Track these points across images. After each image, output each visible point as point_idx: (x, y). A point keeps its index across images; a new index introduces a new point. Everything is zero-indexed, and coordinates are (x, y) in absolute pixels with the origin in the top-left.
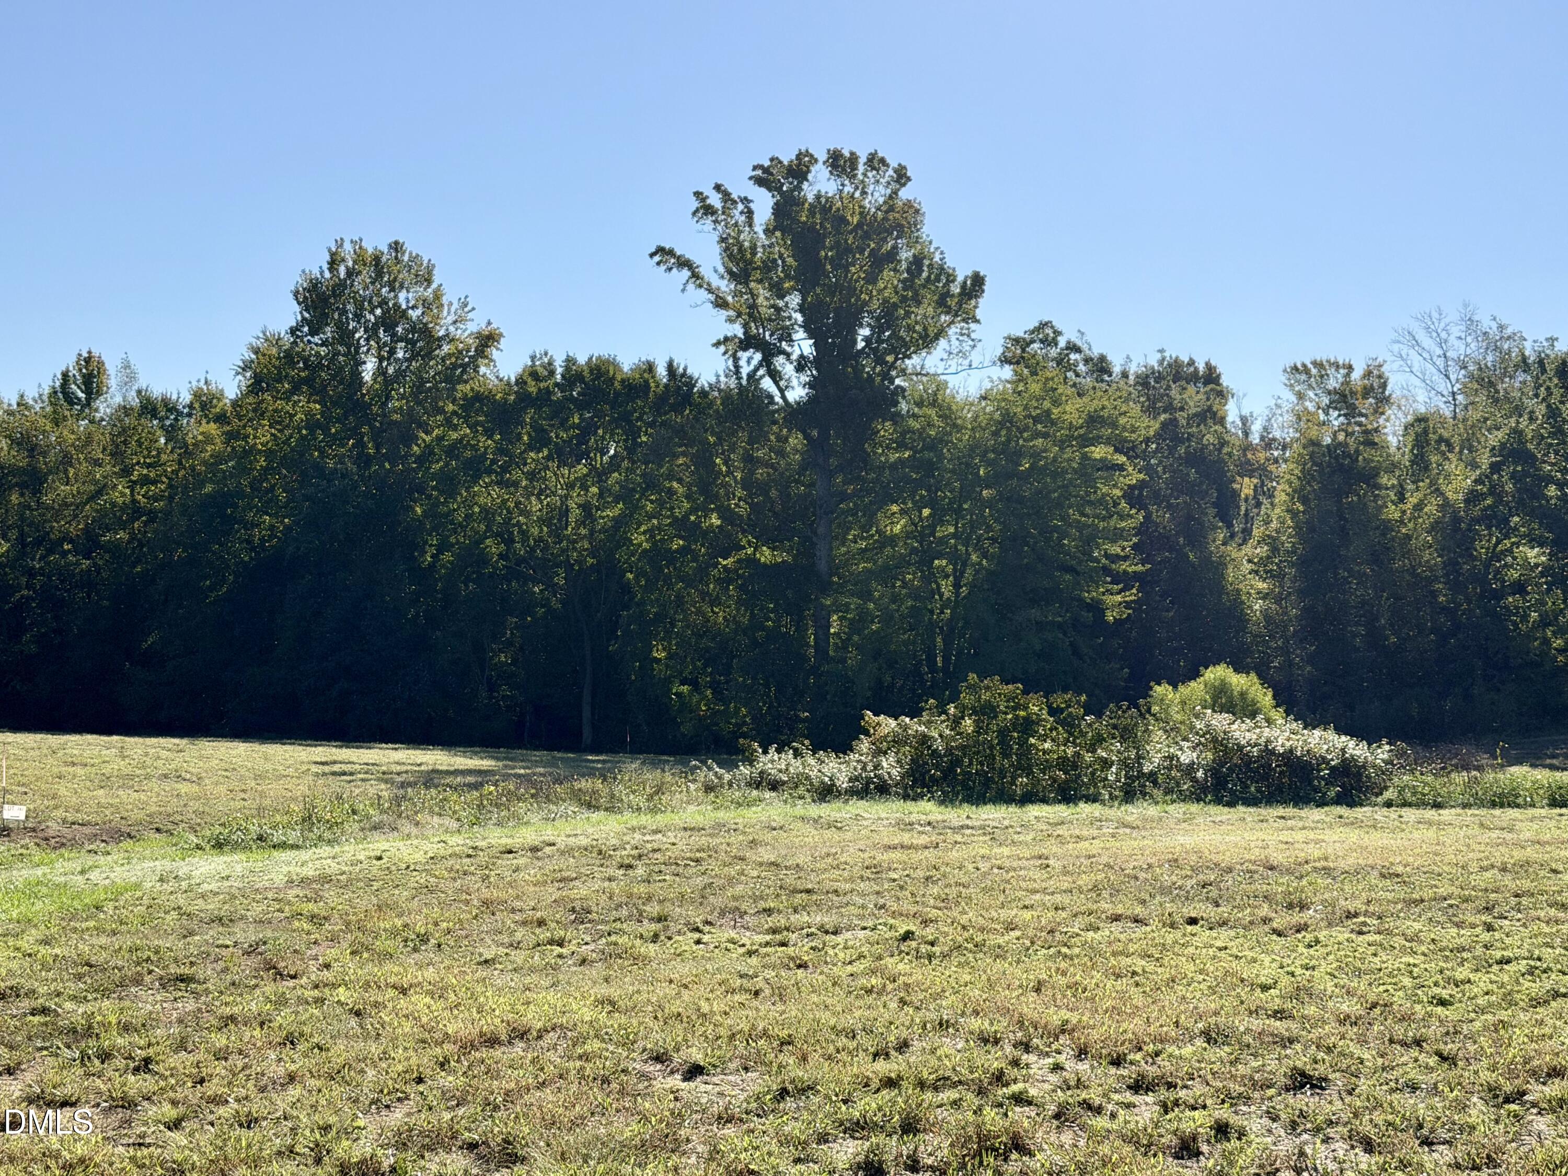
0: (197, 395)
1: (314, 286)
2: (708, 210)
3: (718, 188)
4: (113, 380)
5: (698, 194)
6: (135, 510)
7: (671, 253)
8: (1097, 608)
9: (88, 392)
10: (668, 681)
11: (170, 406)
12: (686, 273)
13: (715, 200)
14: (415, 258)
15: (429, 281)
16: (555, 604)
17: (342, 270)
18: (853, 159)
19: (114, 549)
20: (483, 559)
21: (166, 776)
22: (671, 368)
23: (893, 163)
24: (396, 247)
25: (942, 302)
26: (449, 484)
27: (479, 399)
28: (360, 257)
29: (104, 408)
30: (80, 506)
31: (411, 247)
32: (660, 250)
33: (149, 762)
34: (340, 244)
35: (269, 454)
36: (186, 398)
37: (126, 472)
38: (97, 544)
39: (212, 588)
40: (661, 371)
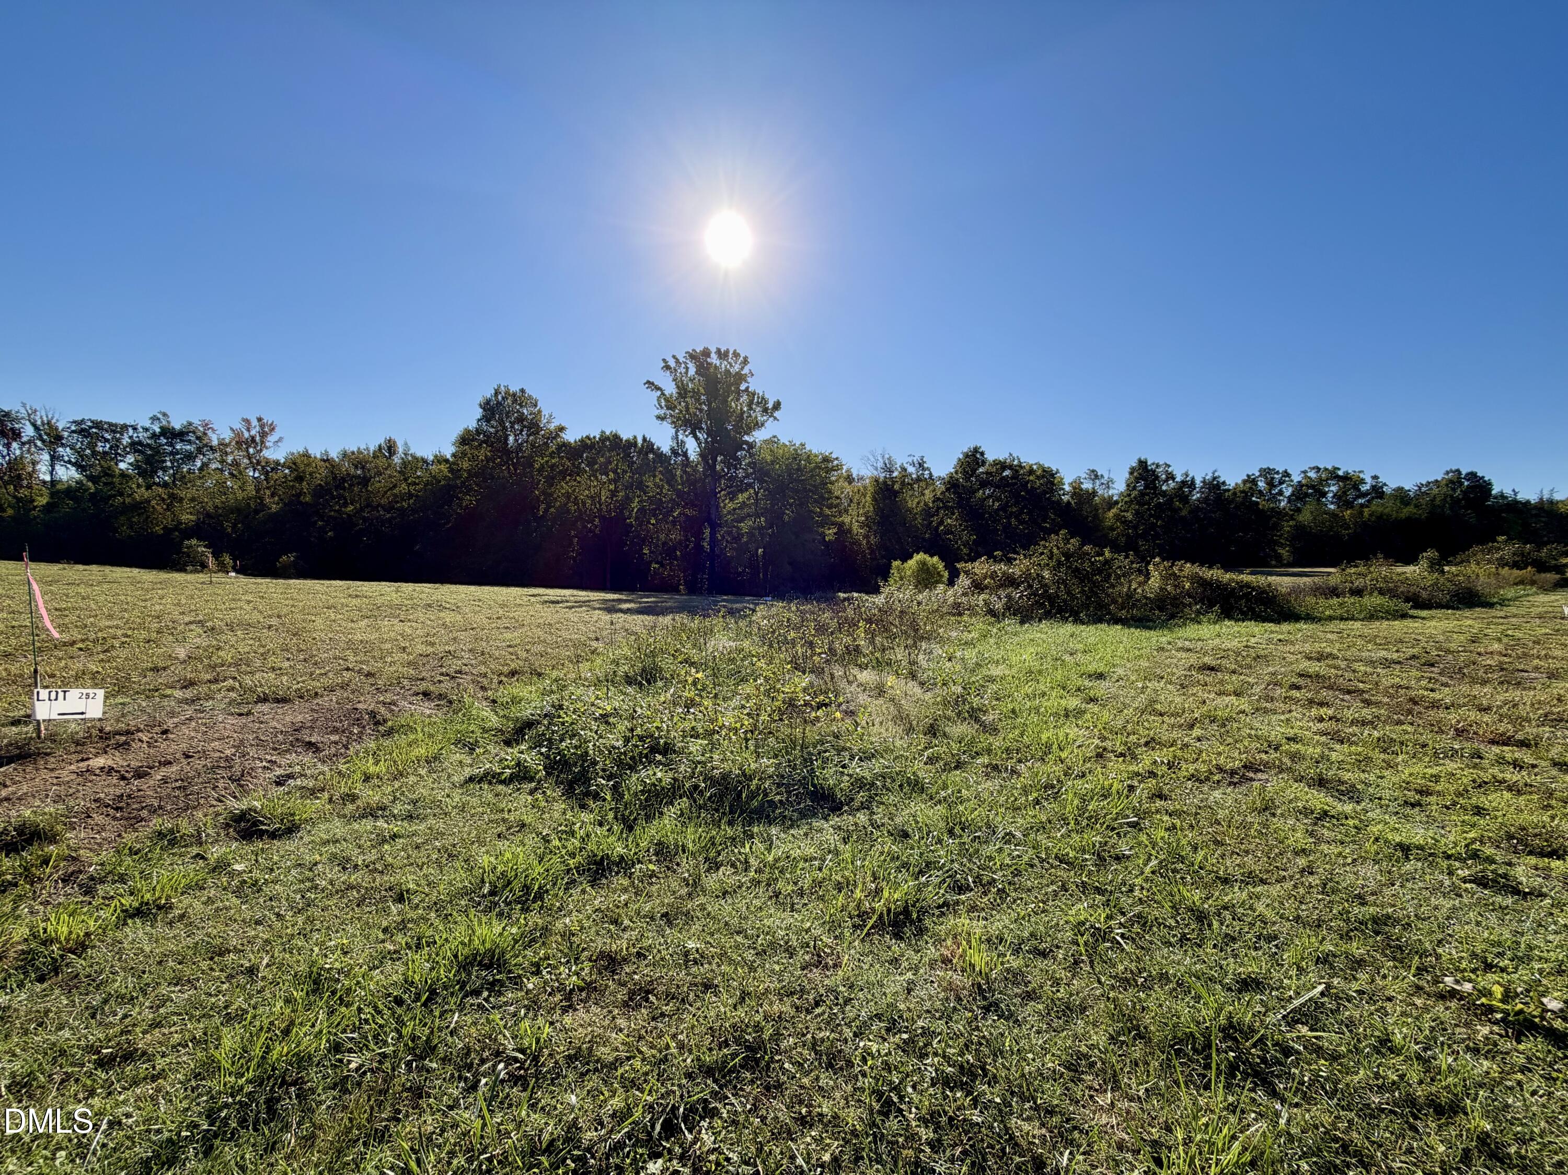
0: (436, 456)
1: (488, 402)
2: (667, 367)
3: (674, 357)
4: (400, 450)
5: (664, 360)
6: (410, 495)
7: (653, 384)
8: (823, 535)
9: (390, 453)
10: (651, 562)
11: (424, 461)
12: (659, 393)
13: (672, 363)
14: (530, 396)
15: (536, 406)
16: (597, 531)
17: (500, 398)
18: (727, 352)
19: (402, 509)
20: (568, 511)
21: (430, 606)
22: (644, 439)
23: (742, 355)
24: (523, 391)
25: (765, 410)
26: (550, 481)
27: (565, 445)
28: (507, 393)
29: (397, 460)
30: (386, 493)
31: (529, 392)
32: (648, 382)
33: (416, 595)
34: (499, 386)
35: (469, 471)
36: (431, 458)
37: (406, 480)
38: (393, 508)
39: (445, 524)
40: (640, 441)
